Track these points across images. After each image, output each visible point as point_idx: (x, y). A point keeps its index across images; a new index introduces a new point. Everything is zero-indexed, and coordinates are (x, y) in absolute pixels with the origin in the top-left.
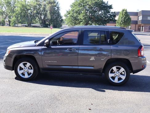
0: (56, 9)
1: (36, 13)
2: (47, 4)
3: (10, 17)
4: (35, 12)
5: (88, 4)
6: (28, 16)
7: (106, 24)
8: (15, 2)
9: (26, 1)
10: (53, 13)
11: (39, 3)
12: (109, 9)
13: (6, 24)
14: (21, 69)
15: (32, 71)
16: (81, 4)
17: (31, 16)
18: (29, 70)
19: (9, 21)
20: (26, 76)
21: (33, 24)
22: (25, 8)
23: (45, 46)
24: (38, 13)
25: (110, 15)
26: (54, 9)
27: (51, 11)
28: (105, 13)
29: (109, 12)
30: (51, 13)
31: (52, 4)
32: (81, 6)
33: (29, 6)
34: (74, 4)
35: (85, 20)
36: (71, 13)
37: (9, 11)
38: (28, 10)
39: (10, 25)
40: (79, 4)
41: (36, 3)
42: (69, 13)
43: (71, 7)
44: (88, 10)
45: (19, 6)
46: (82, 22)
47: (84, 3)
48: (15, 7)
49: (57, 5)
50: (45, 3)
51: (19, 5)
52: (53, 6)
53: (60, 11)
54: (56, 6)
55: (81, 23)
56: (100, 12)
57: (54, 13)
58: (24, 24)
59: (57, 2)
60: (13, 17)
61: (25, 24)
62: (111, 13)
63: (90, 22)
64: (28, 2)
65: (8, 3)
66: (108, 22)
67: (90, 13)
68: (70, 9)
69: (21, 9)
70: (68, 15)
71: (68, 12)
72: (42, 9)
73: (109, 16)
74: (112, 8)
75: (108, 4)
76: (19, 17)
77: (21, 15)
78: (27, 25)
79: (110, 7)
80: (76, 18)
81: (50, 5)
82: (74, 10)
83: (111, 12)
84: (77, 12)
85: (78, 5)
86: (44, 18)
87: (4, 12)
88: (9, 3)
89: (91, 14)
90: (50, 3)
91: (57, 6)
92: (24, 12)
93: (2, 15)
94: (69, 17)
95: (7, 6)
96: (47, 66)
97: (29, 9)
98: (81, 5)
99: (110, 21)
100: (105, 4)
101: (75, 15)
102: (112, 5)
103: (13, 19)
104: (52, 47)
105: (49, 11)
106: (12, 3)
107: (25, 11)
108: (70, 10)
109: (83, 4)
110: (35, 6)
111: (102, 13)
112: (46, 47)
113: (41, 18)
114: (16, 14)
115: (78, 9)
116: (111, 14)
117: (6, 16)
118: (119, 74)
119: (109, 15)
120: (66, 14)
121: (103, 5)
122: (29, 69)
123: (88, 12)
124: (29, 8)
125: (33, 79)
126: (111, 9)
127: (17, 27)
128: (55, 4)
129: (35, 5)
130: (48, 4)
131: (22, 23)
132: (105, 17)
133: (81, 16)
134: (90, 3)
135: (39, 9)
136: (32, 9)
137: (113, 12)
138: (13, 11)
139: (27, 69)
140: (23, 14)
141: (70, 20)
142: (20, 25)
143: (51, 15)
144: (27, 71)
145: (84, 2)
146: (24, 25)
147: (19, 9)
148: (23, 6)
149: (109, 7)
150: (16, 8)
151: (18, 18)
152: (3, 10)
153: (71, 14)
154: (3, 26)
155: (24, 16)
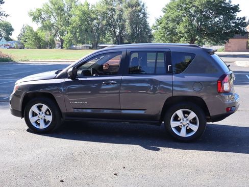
0: (142, 16)
1: (106, 25)
2: (124, 9)
3: (62, 34)
4: (104, 22)
5: (194, 6)
6: (92, 31)
7: (227, 40)
8: (71, 8)
9: (89, 5)
10: (135, 23)
11: (111, 7)
12: (233, 13)
13: (57, 45)
14: (34, 114)
15: (50, 118)
16: (181, 6)
17: (97, 29)
18: (46, 116)
19: (62, 41)
20: (42, 126)
21: (101, 43)
22: (87, 17)
23: (69, 78)
24: (109, 24)
25: (235, 22)
26: (138, 16)
27: (131, 19)
28: (225, 20)
29: (233, 18)
30: (131, 23)
31: (134, 8)
32: (181, 10)
33: (93, 12)
34: (168, 6)
35: (188, 34)
36: (164, 22)
37: (62, 23)
38: (93, 20)
39: (62, 48)
40: (178, 5)
41: (106, 6)
42: (160, 23)
43: (164, 12)
44: (194, 16)
45: (77, 13)
46: (182, 37)
47: (186, 4)
48: (70, 16)
49: (142, 9)
50: (121, 6)
52: (135, 12)
53: (147, 20)
54: (140, 11)
55: (182, 39)
56: (217, 19)
57: (137, 24)
58: (86, 45)
59: (142, 4)
60: (68, 32)
61: (88, 44)
62: (238, 19)
63: (197, 37)
64: (93, 6)
66: (232, 37)
67: (199, 21)
68: (163, 14)
69: (81, 19)
70: (158, 27)
71: (158, 21)
72: (116, 17)
73: (233, 25)
74: (239, 10)
75: (231, 4)
76: (78, 32)
77: (81, 30)
78: (91, 46)
79: (236, 9)
80: (172, 31)
81: (130, 10)
82: (168, 17)
83: (237, 17)
84: (174, 21)
85: (175, 9)
86: (120, 33)
87: (52, 25)
88: (60, 10)
89: (199, 23)
90: (130, 6)
91: (143, 11)
92: (86, 23)
93: (50, 30)
94: (160, 30)
95: (58, 14)
96: (73, 110)
97: (95, 19)
98: (180, 8)
99: (236, 35)
100: (226, 4)
101: (171, 25)
102: (238, 5)
103: (68, 36)
104: (80, 79)
105: (128, 21)
106: (66, 10)
107: (88, 22)
108: (163, 16)
109: (184, 6)
110: (105, 13)
111: (220, 19)
112: (70, 80)
113: (115, 32)
114: (73, 27)
115: (176, 14)
116: (237, 21)
117: (57, 31)
118: (188, 122)
119: (233, 23)
120: (155, 25)
121: (223, 5)
122: (46, 114)
123: (194, 19)
125: (52, 131)
126: (237, 13)
127: (75, 49)
128: (139, 8)
129: (104, 10)
130: (127, 8)
131: (83, 43)
132: (226, 27)
133: (181, 26)
134: (196, 4)
135: (112, 17)
136: (99, 17)
137: (241, 18)
138: (68, 23)
139: (44, 115)
140: (83, 27)
141: (163, 34)
142: (80, 46)
143: (132, 28)
144: (43, 118)
145: (187, 2)
146: (86, 47)
147: (77, 19)
148: (84, 13)
149: (232, 8)
150: (73, 18)
151: (75, 34)
152: (52, 22)
153: (163, 25)
154: (51, 48)
155: (86, 30)
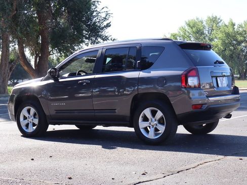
8: (212, 30)
9: (234, 25)
18: (34, 119)
22: (232, 40)
33: (240, 34)
48: (212, 40)
51: (220, 35)
64: (240, 26)
65: (197, 33)
69: (224, 43)
78: (238, 76)
97: (242, 42)
107: (234, 46)
118: (156, 122)
124: (242, 38)
140: (227, 53)
147: (219, 43)
155: (231, 56)
